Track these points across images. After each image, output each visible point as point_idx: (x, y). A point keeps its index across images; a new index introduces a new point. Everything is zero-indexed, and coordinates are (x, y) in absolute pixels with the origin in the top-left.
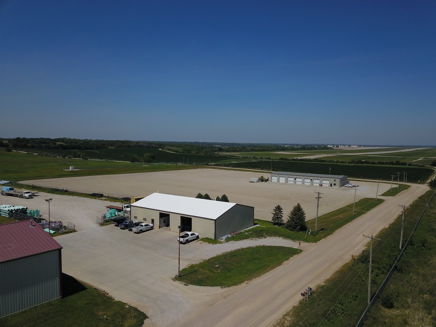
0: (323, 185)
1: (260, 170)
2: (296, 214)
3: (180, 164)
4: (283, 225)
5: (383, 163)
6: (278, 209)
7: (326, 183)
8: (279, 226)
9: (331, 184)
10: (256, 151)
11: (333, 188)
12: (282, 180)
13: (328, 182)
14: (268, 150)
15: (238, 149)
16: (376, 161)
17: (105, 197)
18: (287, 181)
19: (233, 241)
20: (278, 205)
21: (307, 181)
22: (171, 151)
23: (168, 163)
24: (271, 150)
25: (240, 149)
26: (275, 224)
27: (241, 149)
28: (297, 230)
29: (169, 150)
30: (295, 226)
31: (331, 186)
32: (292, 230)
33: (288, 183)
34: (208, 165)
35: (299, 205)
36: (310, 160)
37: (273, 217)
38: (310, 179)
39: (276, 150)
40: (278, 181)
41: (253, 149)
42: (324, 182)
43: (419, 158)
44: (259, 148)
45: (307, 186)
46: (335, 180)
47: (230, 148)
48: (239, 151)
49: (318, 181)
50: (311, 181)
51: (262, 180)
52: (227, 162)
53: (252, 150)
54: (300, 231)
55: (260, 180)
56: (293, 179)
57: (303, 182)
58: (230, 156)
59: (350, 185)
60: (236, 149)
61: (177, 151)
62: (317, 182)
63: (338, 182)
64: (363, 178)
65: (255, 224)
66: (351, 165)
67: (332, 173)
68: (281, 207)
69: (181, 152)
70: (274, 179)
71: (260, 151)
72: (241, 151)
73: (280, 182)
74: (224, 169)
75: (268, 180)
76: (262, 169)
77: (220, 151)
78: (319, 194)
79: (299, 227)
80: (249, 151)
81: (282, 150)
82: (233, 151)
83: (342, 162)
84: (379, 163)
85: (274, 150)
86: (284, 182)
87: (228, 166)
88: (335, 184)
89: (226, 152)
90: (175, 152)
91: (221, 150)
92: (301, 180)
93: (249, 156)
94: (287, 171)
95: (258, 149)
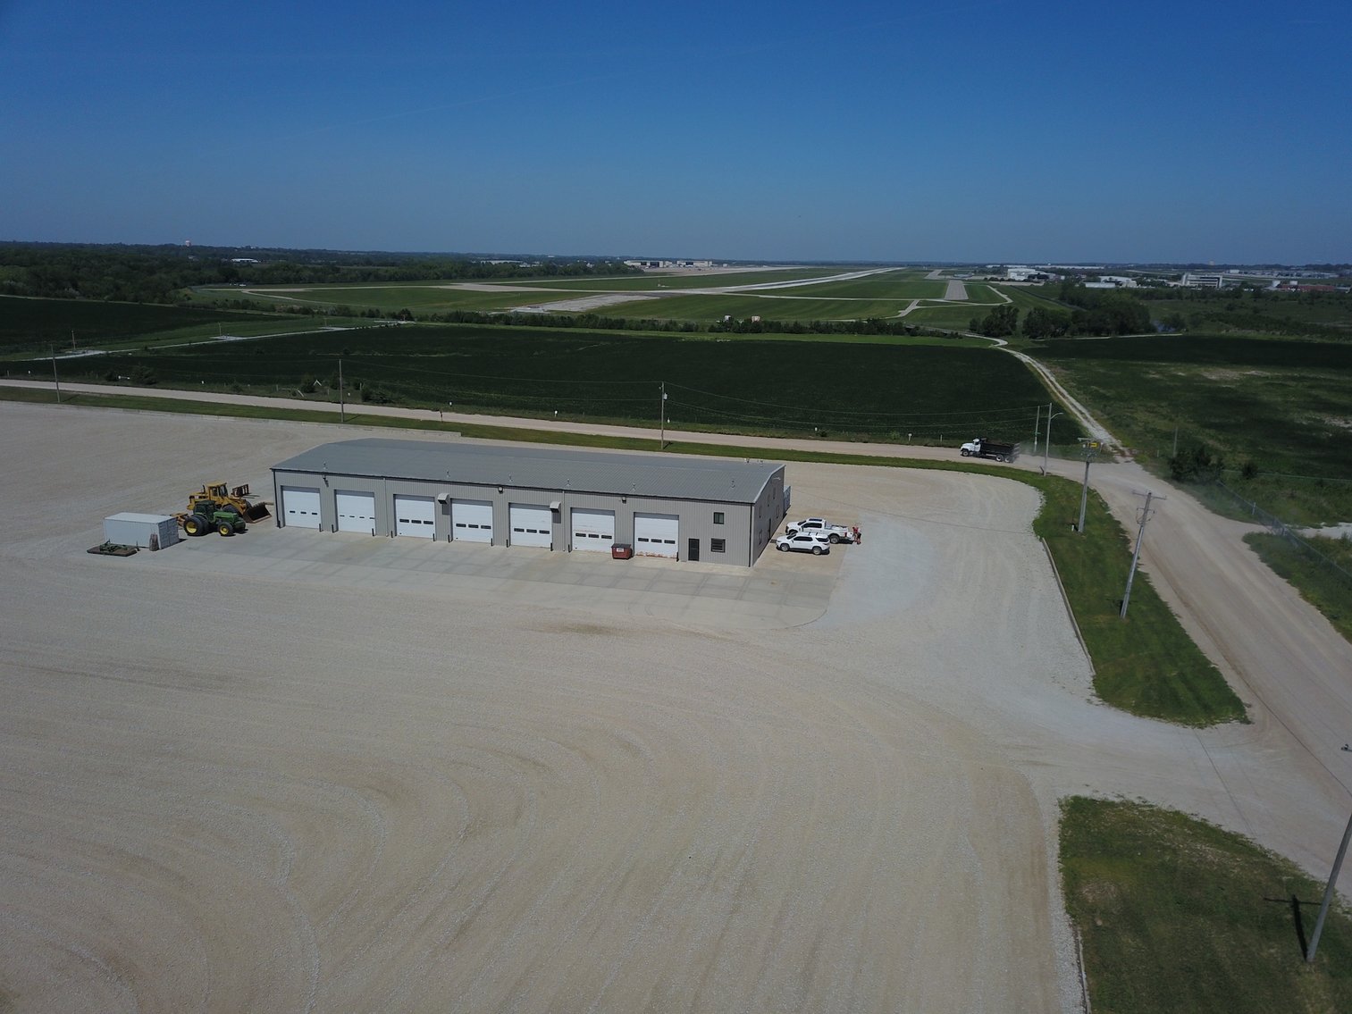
10: (379, 279)
14: (425, 278)
15: (307, 273)
24: (438, 278)
25: (314, 270)
27: (320, 274)
39: (455, 277)
41: (370, 274)
44: (392, 269)
47: (276, 268)
48: (310, 281)
53: (366, 277)
60: (298, 272)
71: (396, 280)
72: (321, 281)
77: (227, 281)
80: (353, 281)
81: (478, 277)
82: (287, 281)
85: (449, 277)
89: (257, 283)
91: (230, 275)
95: (387, 271)
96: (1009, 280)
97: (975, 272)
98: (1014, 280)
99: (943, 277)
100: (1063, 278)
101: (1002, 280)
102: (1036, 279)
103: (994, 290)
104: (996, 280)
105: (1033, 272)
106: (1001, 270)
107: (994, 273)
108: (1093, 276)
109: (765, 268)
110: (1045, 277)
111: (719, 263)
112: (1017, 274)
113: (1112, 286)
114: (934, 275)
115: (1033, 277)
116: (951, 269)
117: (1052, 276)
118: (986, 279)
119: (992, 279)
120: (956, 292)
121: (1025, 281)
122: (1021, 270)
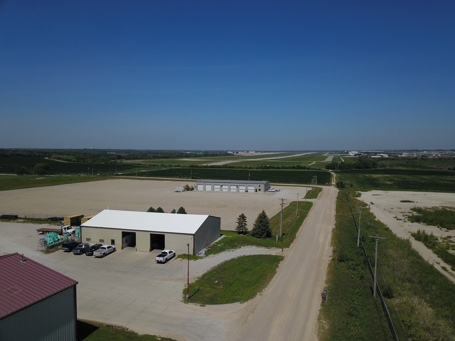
0: (249, 191)
1: (178, 178)
2: (262, 222)
3: (82, 175)
4: (248, 233)
5: (286, 168)
6: (243, 218)
7: (251, 189)
8: (244, 234)
9: (256, 190)
11: (257, 194)
12: (209, 188)
13: (253, 188)
16: (280, 166)
17: (21, 218)
18: (213, 189)
19: (212, 254)
20: (242, 214)
21: (234, 188)
22: (61, 160)
23: (67, 174)
25: (141, 156)
26: (239, 233)
28: (264, 237)
29: (59, 159)
30: (262, 233)
31: (256, 191)
32: (259, 238)
33: (214, 190)
34: (117, 175)
35: (263, 212)
36: (219, 166)
37: (238, 226)
38: (236, 186)
40: (205, 189)
42: (249, 188)
43: (313, 162)
45: (234, 193)
46: (260, 186)
47: (130, 155)
49: (244, 188)
50: (237, 187)
51: (188, 189)
52: (136, 171)
54: (266, 238)
55: (186, 189)
56: (219, 187)
57: (229, 189)
58: (134, 164)
59: (273, 190)
60: (136, 156)
61: (69, 160)
62: (242, 188)
63: (262, 187)
64: (279, 183)
65: (221, 235)
66: (259, 170)
67: (252, 179)
68: (245, 215)
69: (74, 161)
70: (200, 187)
73: (207, 190)
74: (138, 179)
75: (193, 189)
76: (180, 177)
78: (282, 200)
79: (265, 234)
83: (250, 168)
84: (283, 168)
85: (178, 157)
86: (210, 190)
87: (141, 176)
88: (260, 190)
90: (67, 161)
92: (227, 187)
93: (156, 164)
94: (207, 179)
96: (349, 156)
97: (339, 153)
98: (350, 156)
99: (328, 155)
100: (366, 155)
101: (347, 156)
102: (358, 155)
103: (342, 158)
104: (345, 155)
105: (357, 153)
106: (347, 153)
107: (345, 153)
108: (376, 154)
109: (272, 153)
110: (361, 154)
111: (257, 152)
112: (352, 154)
113: (380, 157)
114: (326, 155)
115: (356, 155)
116: (331, 152)
117: (363, 154)
118: (341, 155)
119: (343, 155)
120: (330, 159)
121: (354, 156)
122: (353, 152)
